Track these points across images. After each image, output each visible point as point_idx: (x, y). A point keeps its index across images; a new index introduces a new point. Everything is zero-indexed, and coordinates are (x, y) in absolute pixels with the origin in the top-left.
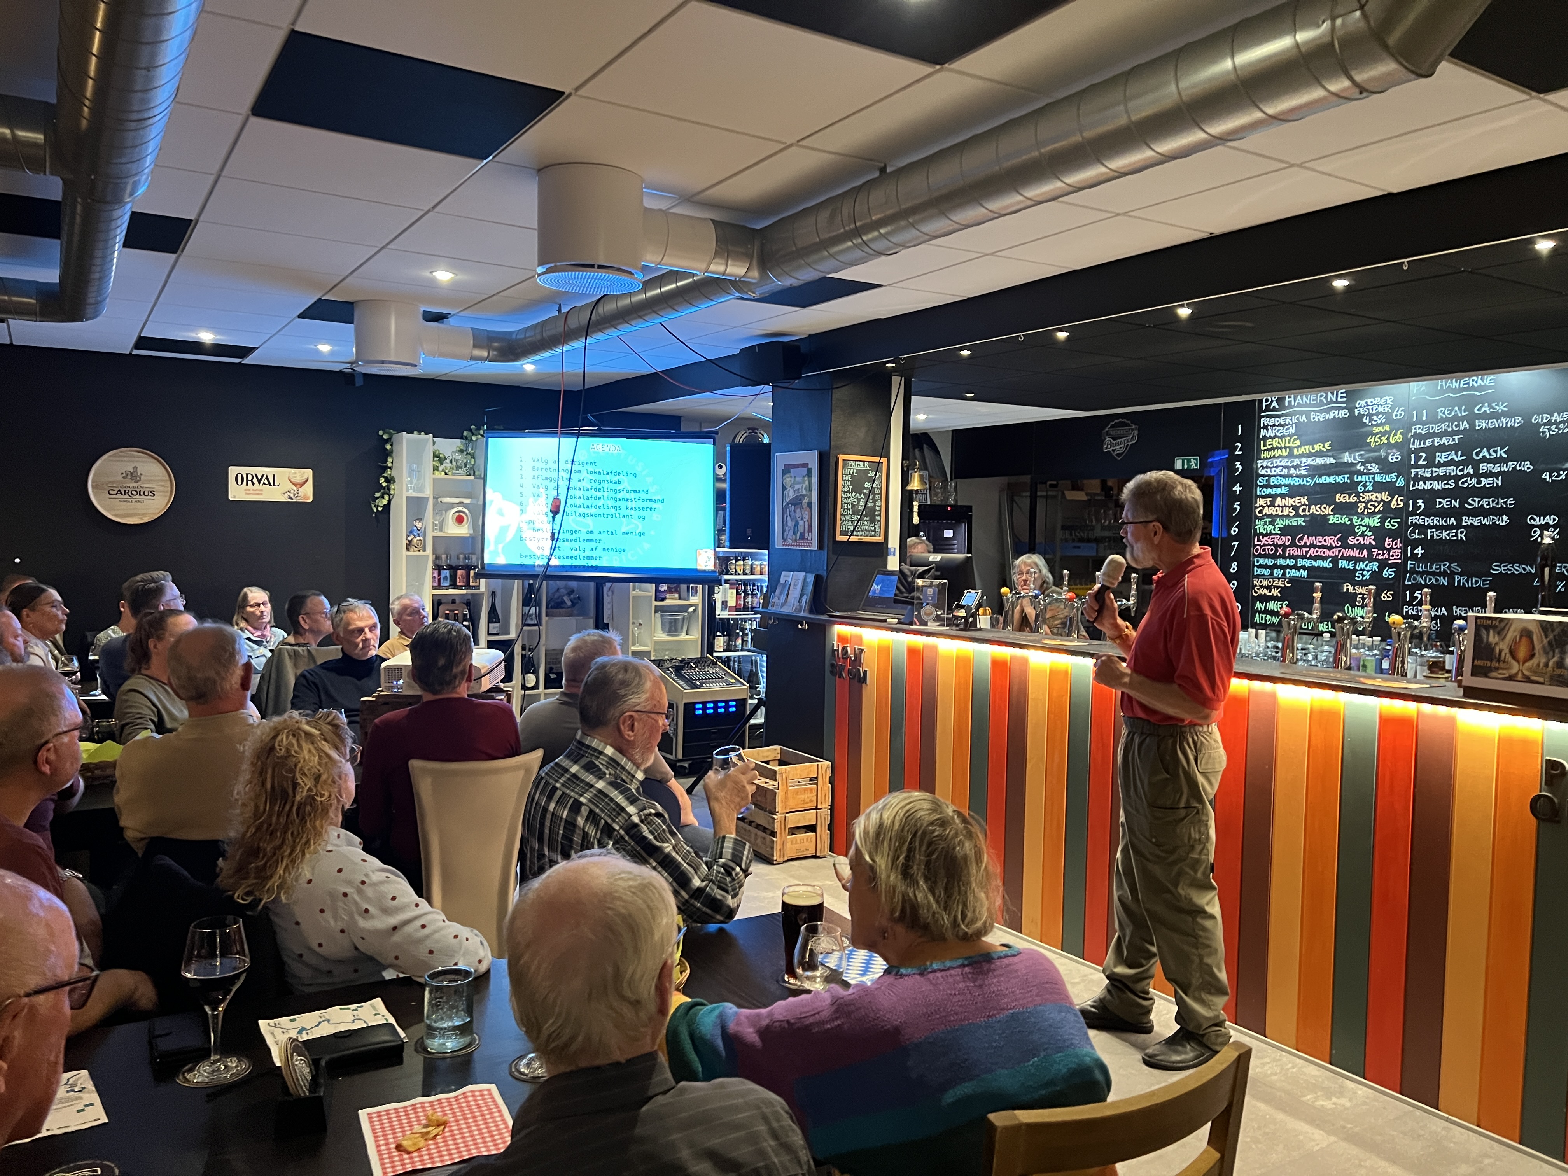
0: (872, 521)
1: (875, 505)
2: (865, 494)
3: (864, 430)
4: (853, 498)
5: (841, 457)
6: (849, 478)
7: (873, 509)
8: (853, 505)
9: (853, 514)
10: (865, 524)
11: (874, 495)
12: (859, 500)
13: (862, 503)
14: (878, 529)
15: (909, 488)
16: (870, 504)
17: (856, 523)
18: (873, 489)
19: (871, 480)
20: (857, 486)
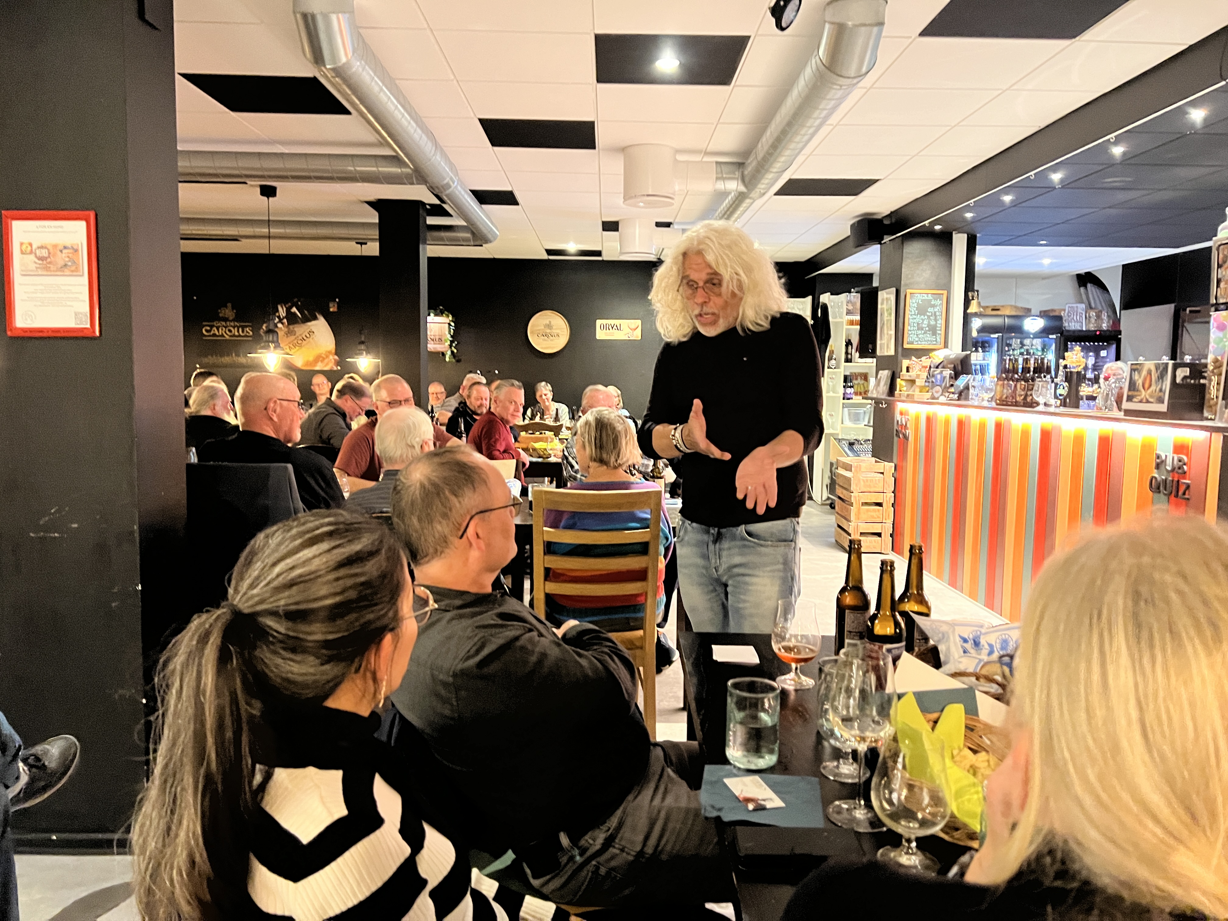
0: (934, 333)
1: (936, 323)
2: (929, 317)
3: (929, 272)
4: (919, 319)
5: (909, 291)
6: (915, 305)
7: (935, 326)
8: (918, 324)
9: (918, 329)
10: (929, 337)
11: (936, 316)
12: (923, 320)
13: (926, 322)
14: (938, 340)
15: (969, 311)
16: (933, 323)
17: (920, 336)
18: (935, 313)
19: (934, 306)
20: (922, 310)
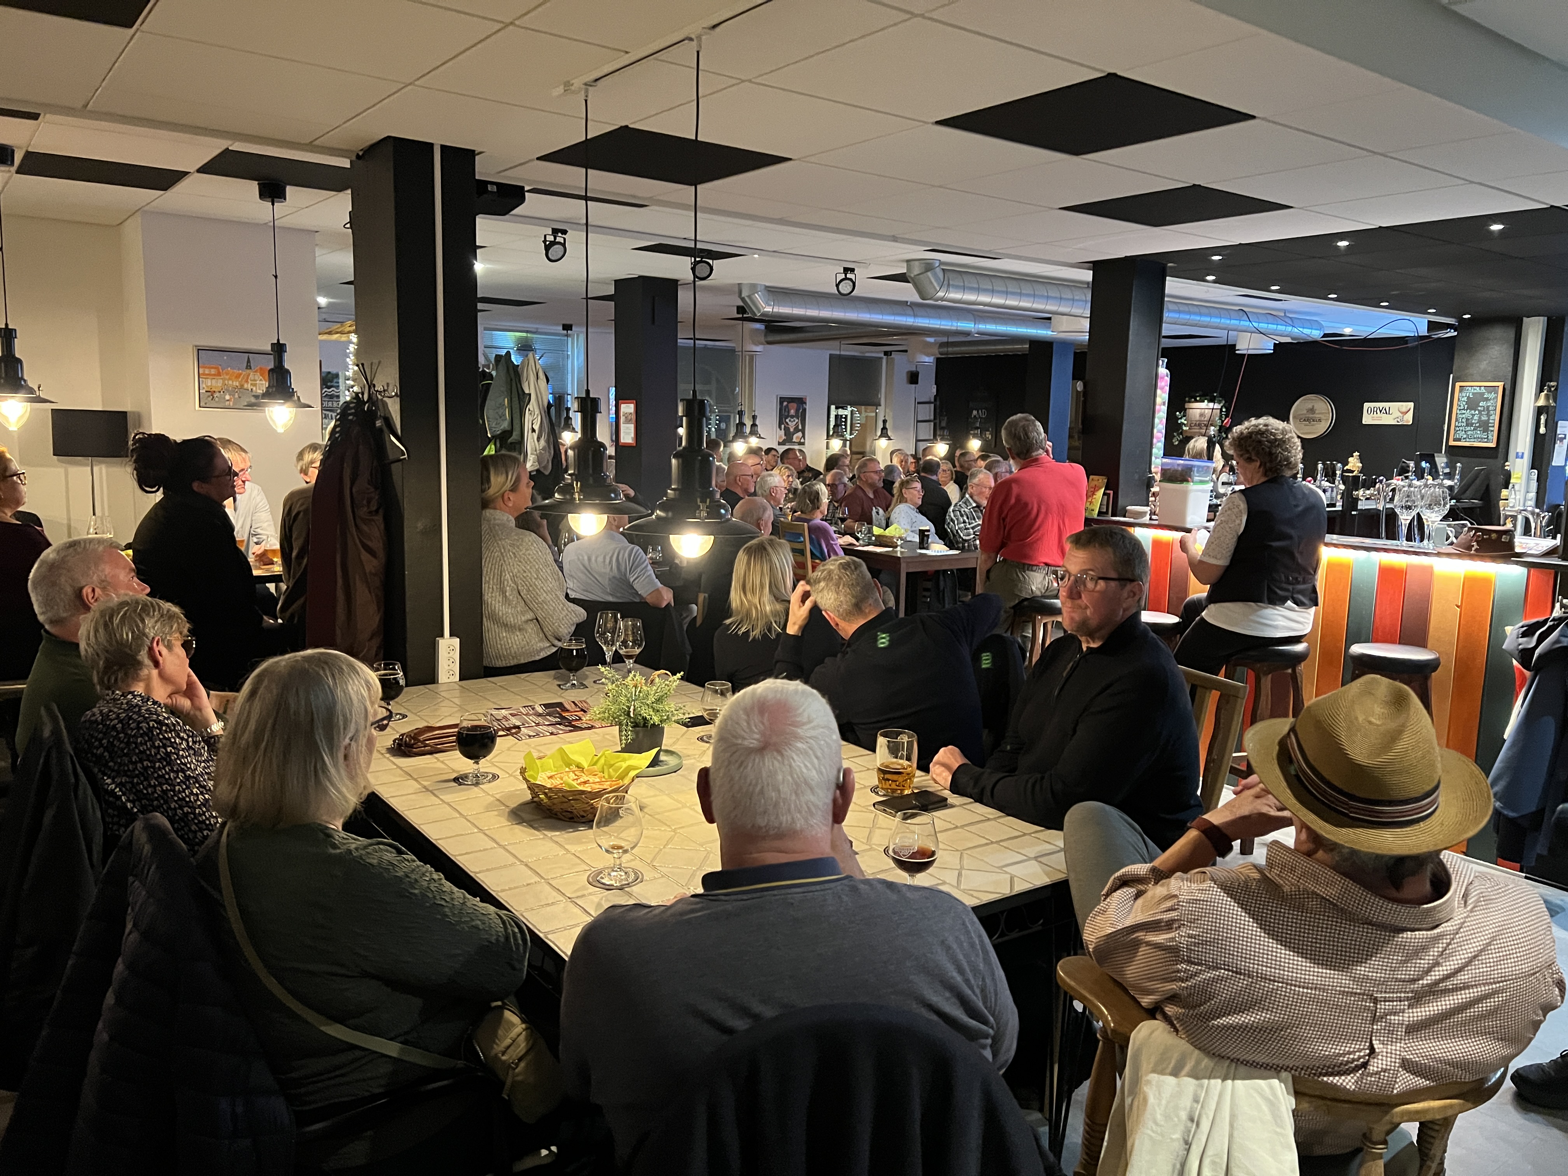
0: (1485, 430)
1: (1489, 419)
2: (1480, 412)
4: (1468, 414)
5: (1458, 384)
6: (1465, 399)
7: (1487, 422)
8: (1467, 419)
9: (1467, 425)
10: (1479, 433)
11: (1488, 411)
12: (1473, 415)
13: (1476, 417)
14: (1490, 437)
16: (1484, 418)
17: (1469, 433)
18: (1488, 407)
19: (1487, 400)
20: (1472, 404)
